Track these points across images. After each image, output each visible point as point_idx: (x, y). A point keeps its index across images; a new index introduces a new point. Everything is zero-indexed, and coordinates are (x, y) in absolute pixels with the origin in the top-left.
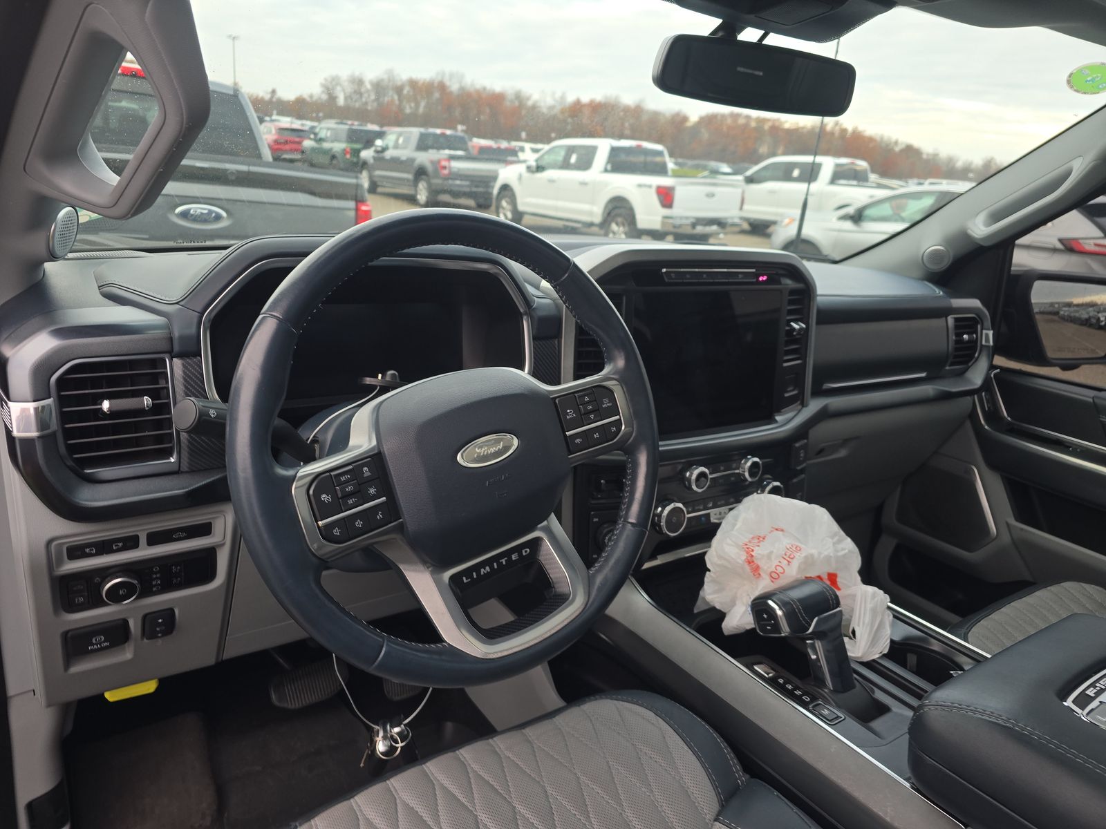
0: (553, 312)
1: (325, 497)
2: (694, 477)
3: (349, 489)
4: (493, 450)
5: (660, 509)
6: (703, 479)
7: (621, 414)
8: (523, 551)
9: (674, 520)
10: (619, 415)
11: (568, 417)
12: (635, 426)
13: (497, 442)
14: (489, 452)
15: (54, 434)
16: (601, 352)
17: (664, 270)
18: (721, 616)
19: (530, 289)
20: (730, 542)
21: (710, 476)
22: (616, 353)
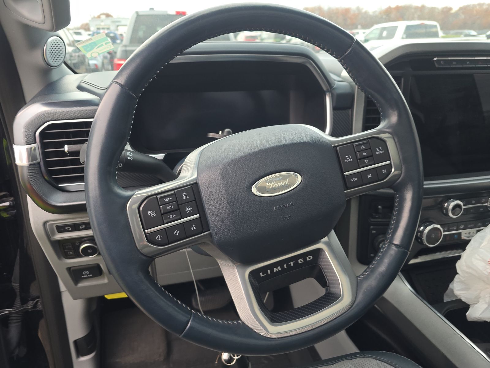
0: (348, 90)
1: (151, 213)
2: (451, 207)
3: (170, 207)
4: (280, 184)
5: (422, 228)
6: (458, 209)
7: (392, 160)
8: (308, 258)
9: (433, 236)
10: (390, 160)
11: (346, 161)
12: (403, 169)
13: (284, 178)
14: (277, 186)
15: (39, 163)
16: (377, 110)
17: (435, 59)
18: (466, 307)
19: (333, 77)
20: (478, 257)
21: (463, 207)
22: (391, 111)
